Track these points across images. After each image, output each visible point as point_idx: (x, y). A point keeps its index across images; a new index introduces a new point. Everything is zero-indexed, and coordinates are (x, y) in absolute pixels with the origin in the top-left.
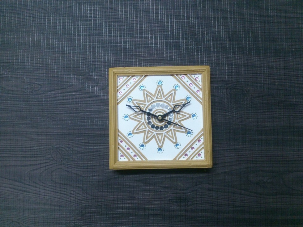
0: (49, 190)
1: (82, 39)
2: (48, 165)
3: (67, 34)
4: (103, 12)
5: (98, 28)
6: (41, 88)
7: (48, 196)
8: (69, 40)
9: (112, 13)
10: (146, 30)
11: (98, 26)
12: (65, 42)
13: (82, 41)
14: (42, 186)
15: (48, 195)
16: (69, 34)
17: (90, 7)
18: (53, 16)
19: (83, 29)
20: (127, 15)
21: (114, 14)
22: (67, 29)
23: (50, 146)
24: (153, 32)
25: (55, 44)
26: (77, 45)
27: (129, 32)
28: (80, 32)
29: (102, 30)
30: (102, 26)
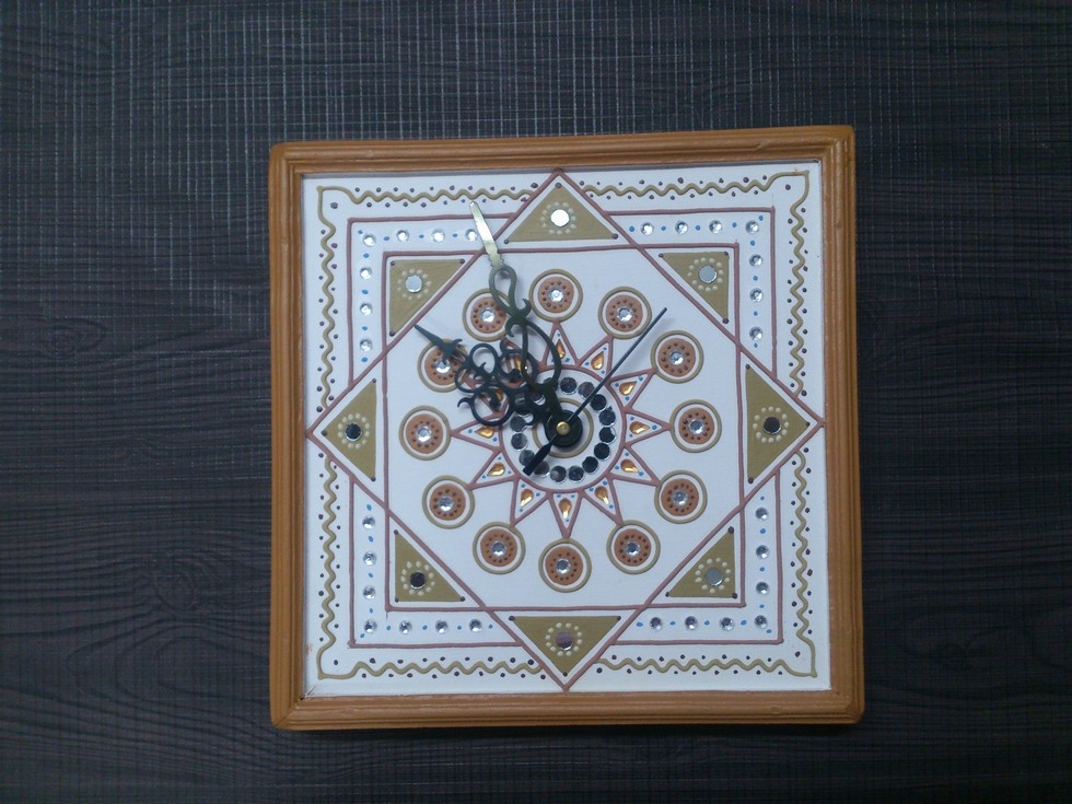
0: (151, 721)
1: (250, 144)
2: (142, 628)
3: (192, 129)
4: (322, 40)
5: (307, 100)
6: (104, 336)
7: (152, 742)
8: (200, 152)
9: (358, 41)
10: (489, 99)
11: (307, 93)
12: (184, 159)
13: (250, 151)
14: (127, 704)
15: (148, 736)
16: (199, 129)
17: (272, 25)
18: (135, 66)
19: (250, 108)
20: (414, 46)
21: (364, 46)
22: (192, 109)
23: (146, 556)
24: (513, 107)
25: (151, 170)
26: (233, 168)
27: (423, 109)
28: (241, 120)
29: (323, 108)
30: (323, 93)
